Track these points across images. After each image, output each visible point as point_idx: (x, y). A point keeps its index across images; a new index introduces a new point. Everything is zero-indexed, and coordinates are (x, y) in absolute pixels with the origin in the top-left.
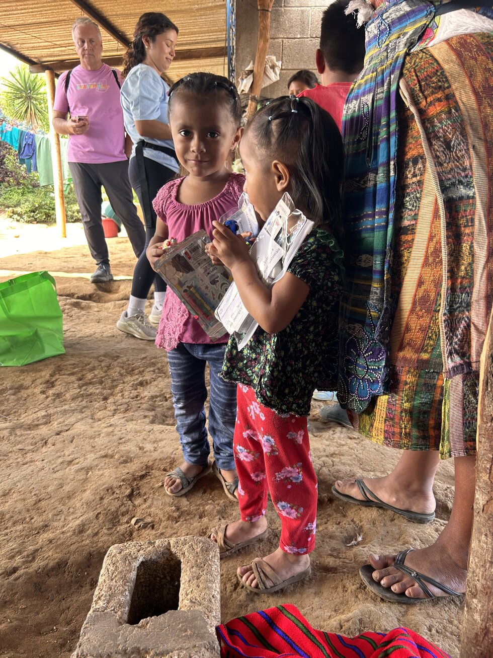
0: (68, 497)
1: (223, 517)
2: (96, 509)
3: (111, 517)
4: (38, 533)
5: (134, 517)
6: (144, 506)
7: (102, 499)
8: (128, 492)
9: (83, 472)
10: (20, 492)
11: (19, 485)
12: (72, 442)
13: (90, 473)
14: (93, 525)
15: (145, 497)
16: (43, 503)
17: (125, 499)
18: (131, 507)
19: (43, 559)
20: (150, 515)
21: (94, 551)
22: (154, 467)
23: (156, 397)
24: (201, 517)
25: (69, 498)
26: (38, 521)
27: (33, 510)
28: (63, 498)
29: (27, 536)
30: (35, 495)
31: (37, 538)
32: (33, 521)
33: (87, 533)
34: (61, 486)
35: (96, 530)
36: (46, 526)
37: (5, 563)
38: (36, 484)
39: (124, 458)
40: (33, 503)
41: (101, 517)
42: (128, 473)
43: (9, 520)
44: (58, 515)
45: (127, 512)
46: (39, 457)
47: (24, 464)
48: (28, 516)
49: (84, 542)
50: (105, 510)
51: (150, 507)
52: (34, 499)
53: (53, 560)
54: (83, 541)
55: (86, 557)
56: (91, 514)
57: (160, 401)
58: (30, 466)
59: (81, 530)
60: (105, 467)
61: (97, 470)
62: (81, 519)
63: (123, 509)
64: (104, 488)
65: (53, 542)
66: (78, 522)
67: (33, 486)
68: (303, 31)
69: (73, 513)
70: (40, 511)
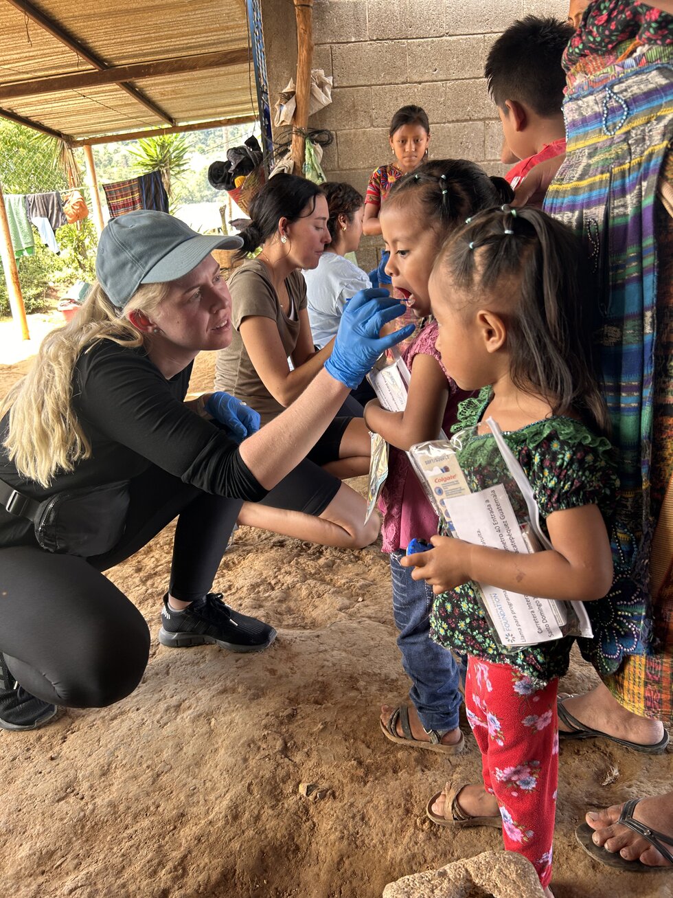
0: (196, 764)
1: (426, 767)
2: (243, 777)
3: (268, 788)
4: (175, 828)
5: (300, 782)
6: (310, 764)
7: (245, 760)
8: (279, 745)
9: (202, 721)
10: (124, 766)
11: (120, 754)
12: (168, 673)
13: (213, 721)
14: (248, 803)
15: (306, 750)
16: (164, 778)
17: (278, 756)
18: (291, 767)
19: (199, 870)
20: (323, 777)
21: (266, 847)
22: (300, 700)
23: (258, 585)
24: (395, 772)
25: (198, 764)
26: (168, 809)
27: (154, 792)
28: (189, 767)
29: (162, 835)
30: (148, 767)
31: (176, 836)
32: (161, 809)
33: (245, 819)
34: (179, 747)
35: (256, 812)
36: (183, 815)
37: (147, 885)
38: (143, 749)
39: (252, 691)
40: (150, 780)
41: (255, 789)
42: (268, 715)
43: (125, 813)
44: (193, 795)
45: (288, 775)
46: (131, 705)
47: (112, 720)
48: (150, 802)
49: (246, 833)
50: (257, 778)
51: (318, 765)
52: (150, 774)
53: (213, 870)
54: (243, 832)
55: (258, 858)
56: (239, 788)
57: (266, 591)
58: (123, 721)
59: (235, 815)
60: (232, 708)
61: (221, 716)
62: (228, 796)
63: (281, 773)
64: (243, 744)
65: (203, 840)
66: (226, 802)
67: (140, 753)
68: (358, 33)
69: (213, 789)
70: (164, 792)
